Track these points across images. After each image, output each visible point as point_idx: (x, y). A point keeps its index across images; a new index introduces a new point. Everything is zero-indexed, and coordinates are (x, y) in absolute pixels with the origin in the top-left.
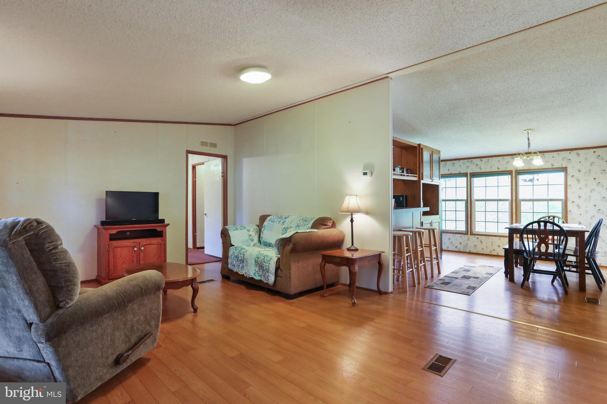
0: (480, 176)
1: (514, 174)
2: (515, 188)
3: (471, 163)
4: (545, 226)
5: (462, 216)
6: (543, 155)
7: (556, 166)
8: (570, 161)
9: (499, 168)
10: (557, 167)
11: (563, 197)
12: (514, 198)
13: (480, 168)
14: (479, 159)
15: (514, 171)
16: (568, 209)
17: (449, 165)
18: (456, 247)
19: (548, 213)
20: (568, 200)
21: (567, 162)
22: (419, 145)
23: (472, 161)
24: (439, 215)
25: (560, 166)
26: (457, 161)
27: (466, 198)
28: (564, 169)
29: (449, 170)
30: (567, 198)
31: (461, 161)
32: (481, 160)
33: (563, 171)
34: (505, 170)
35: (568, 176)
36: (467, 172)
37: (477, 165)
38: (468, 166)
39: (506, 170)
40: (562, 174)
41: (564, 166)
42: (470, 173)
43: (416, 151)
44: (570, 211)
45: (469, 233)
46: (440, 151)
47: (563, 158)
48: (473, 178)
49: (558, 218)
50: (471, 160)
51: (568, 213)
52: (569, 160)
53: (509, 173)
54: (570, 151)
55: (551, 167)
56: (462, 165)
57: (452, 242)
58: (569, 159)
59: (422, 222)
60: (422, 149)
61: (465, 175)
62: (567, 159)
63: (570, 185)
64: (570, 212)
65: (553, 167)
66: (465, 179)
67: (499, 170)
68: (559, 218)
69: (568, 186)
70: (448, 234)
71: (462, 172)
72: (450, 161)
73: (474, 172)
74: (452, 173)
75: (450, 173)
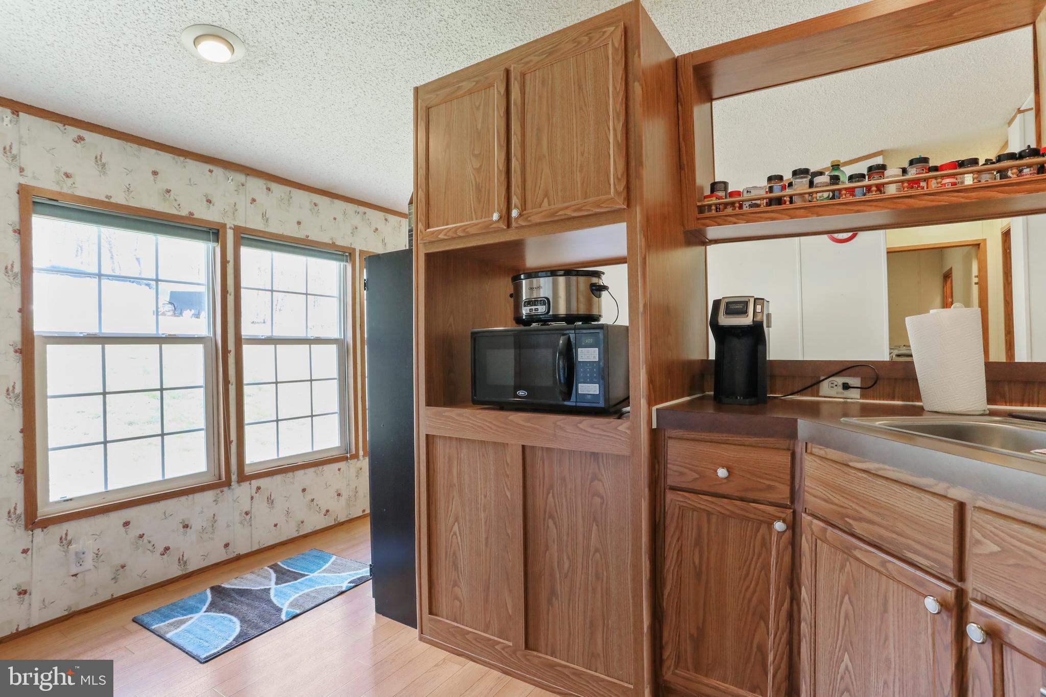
3: (362, 220)
17: (301, 207)
23: (365, 213)
26: (327, 200)
29: (299, 224)
31: (338, 202)
38: (356, 228)
42: (361, 252)
50: (362, 209)
56: (340, 217)
71: (340, 242)
72: (304, 190)
73: (370, 251)
74: (309, 238)
75: (303, 237)
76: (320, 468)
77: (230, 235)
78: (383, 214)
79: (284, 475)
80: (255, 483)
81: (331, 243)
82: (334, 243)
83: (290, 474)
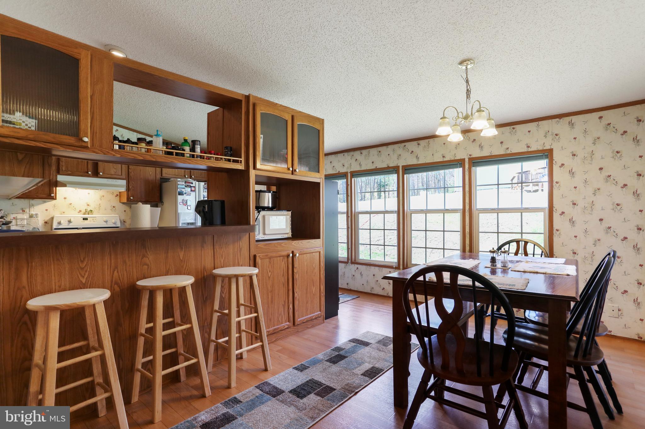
0: (416, 170)
1: (467, 166)
2: (468, 190)
3: (404, 150)
4: (454, 278)
5: (392, 238)
6: (513, 128)
7: (534, 147)
8: (557, 137)
9: (444, 155)
10: (536, 149)
11: (546, 205)
12: (467, 207)
13: (417, 157)
14: (415, 143)
15: (467, 160)
16: (554, 227)
17: (373, 155)
18: (384, 288)
19: (522, 233)
20: (554, 209)
21: (553, 139)
22: (248, 97)
23: (405, 146)
24: (319, 238)
25: (541, 148)
26: (384, 147)
27: (396, 209)
28: (547, 154)
29: (373, 162)
30: (553, 206)
31: (390, 146)
32: (419, 144)
33: (547, 157)
34: (453, 159)
35: (554, 165)
36: (398, 165)
37: (412, 152)
38: (400, 155)
39: (456, 159)
40: (544, 163)
41: (548, 147)
42: (403, 166)
43: (240, 110)
44: (557, 230)
45: (401, 267)
46: (323, 120)
47: (546, 133)
48: (408, 175)
49: (533, 245)
50: (403, 144)
51: (555, 234)
52: (556, 135)
53: (459, 163)
54: (558, 119)
55: (525, 150)
56: (391, 153)
57: (377, 281)
58: (555, 133)
59: (255, 257)
60: (254, 105)
61: (394, 170)
62: (552, 135)
63: (557, 183)
64: (558, 233)
65: (530, 150)
66: (395, 176)
67: (445, 159)
68: (535, 245)
69: (554, 183)
70: (373, 268)
71: (391, 165)
72: (374, 147)
73: (408, 164)
74: (377, 168)
75: (375, 168)
76: (381, 268)
77: (349, 175)
78: (416, 142)
79: (366, 266)
80: (356, 266)
81: (387, 167)
82: (388, 166)
83: (369, 267)
